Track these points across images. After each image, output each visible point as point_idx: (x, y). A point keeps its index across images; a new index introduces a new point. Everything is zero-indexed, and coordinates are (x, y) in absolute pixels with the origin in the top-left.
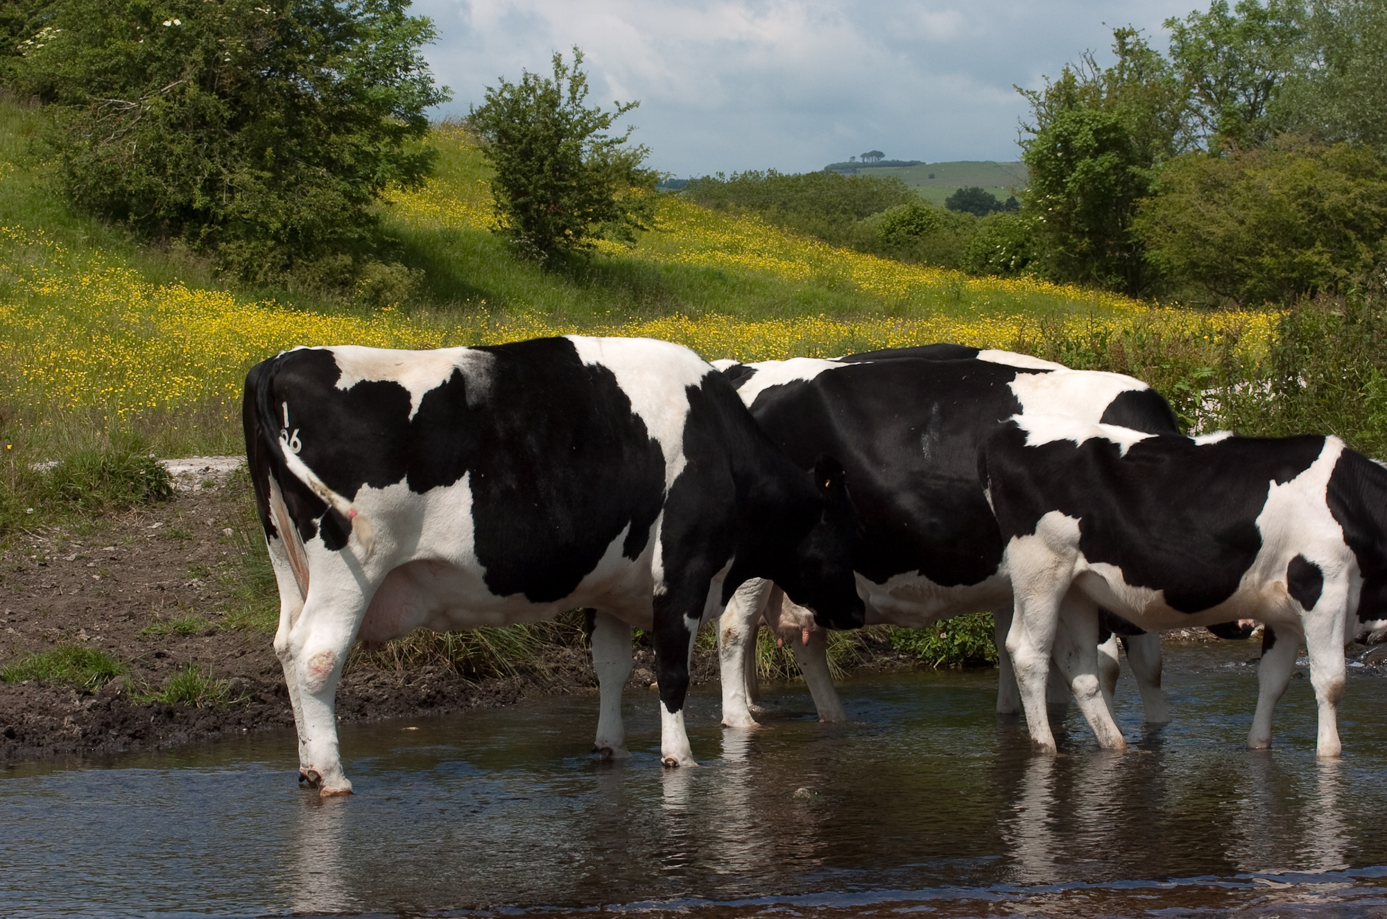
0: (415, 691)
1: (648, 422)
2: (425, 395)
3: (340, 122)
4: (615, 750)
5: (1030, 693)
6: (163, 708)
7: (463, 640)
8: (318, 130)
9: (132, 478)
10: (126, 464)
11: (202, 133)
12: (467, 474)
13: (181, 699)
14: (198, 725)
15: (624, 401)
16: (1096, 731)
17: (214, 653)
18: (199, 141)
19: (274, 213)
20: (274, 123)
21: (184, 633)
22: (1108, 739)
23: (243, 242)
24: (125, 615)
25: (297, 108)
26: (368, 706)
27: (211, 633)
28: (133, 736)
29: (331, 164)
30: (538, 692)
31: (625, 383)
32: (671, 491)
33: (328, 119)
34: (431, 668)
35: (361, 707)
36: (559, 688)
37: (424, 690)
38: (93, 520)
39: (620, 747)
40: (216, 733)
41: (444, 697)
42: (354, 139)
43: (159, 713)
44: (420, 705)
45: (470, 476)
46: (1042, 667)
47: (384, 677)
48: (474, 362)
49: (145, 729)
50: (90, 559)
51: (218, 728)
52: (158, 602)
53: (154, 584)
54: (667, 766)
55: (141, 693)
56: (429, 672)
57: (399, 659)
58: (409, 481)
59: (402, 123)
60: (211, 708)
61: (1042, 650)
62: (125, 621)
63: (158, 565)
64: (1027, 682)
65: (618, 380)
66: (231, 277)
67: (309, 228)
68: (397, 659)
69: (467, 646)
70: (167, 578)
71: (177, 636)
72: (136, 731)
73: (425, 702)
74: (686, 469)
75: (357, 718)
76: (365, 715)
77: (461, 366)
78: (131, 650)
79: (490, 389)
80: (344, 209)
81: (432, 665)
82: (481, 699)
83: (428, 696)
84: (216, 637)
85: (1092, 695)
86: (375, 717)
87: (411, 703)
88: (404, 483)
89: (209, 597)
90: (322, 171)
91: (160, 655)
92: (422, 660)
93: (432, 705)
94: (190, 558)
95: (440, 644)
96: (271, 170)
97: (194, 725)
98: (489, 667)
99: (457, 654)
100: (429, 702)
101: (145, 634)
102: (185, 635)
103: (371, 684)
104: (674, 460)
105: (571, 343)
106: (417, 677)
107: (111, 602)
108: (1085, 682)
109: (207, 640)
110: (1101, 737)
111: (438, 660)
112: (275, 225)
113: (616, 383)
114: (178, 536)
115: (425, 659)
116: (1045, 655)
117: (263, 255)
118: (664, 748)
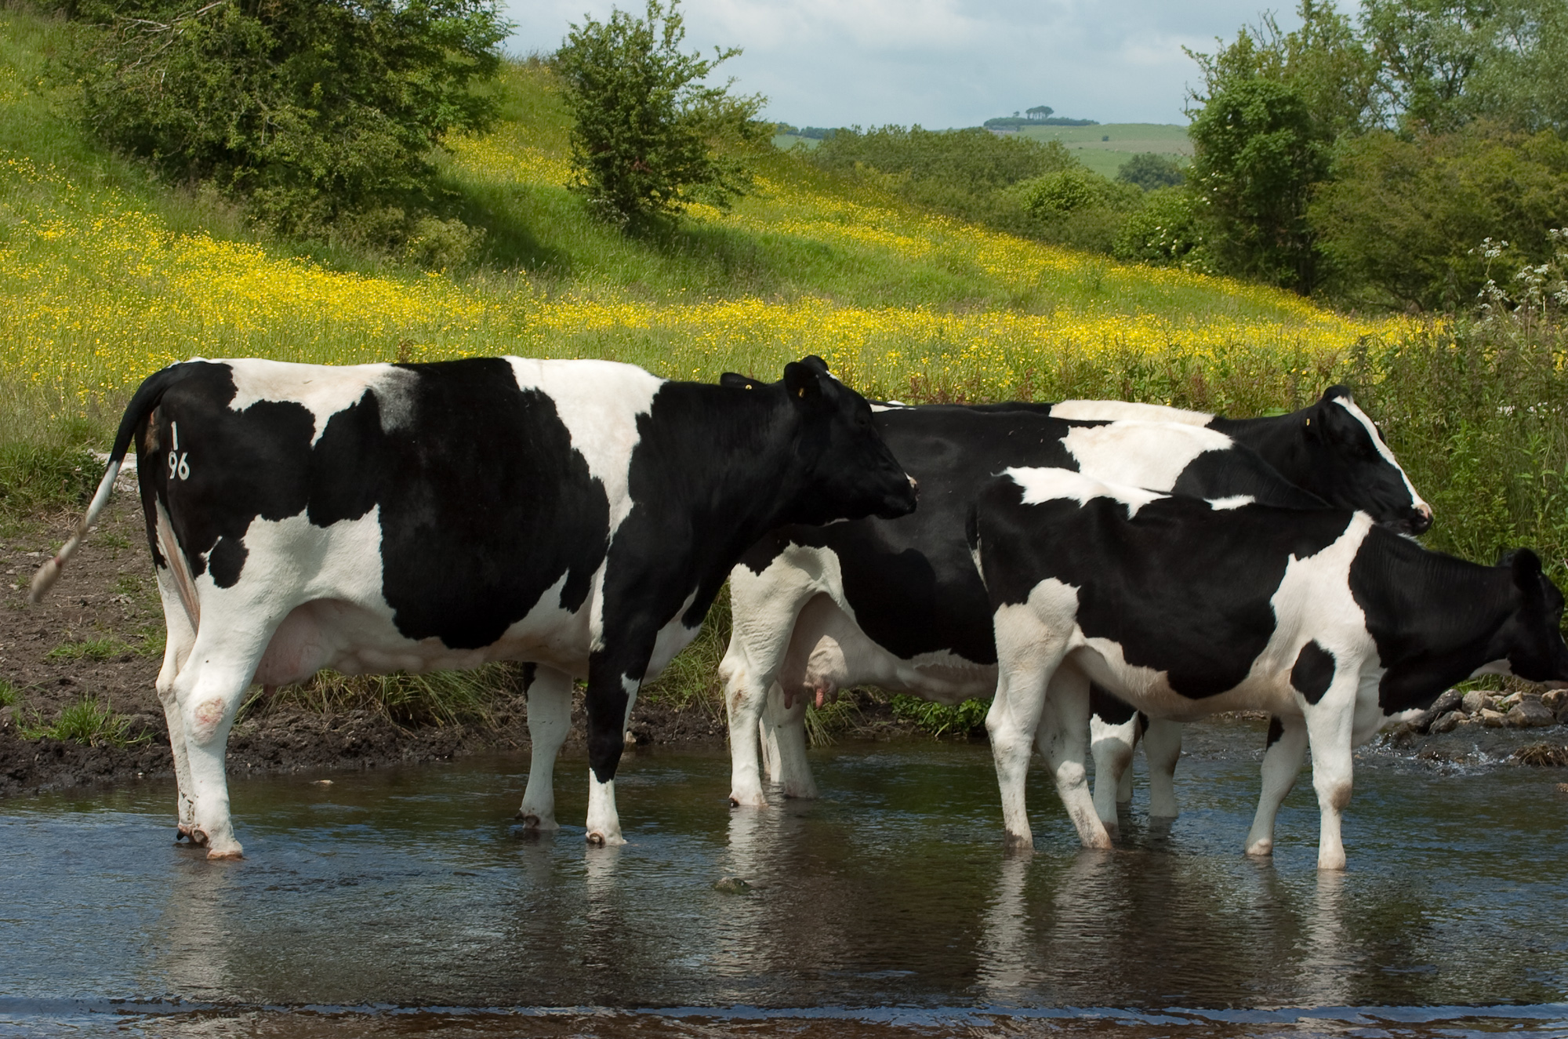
0: (341, 736)
1: (590, 458)
2: (331, 418)
3: (398, 57)
4: (542, 819)
5: (1007, 778)
6: (52, 745)
7: (401, 683)
8: (373, 64)
9: (67, 475)
10: (60, 459)
11: (241, 63)
12: (377, 507)
13: (73, 736)
14: (88, 766)
15: (562, 434)
16: (1078, 825)
17: (126, 682)
18: (237, 71)
19: (319, 158)
20: (325, 55)
21: (97, 658)
22: (1090, 835)
23: (281, 189)
24: (36, 633)
25: (353, 40)
26: (283, 752)
27: (127, 659)
28: (13, 776)
29: (387, 104)
30: (480, 745)
31: (566, 413)
32: (616, 536)
33: (388, 52)
34: (361, 712)
35: (276, 754)
36: (506, 740)
37: (349, 739)
38: (20, 520)
39: (548, 817)
40: (106, 778)
41: (370, 746)
42: (413, 77)
43: (46, 750)
44: (342, 754)
45: (381, 510)
46: (1024, 750)
47: (309, 720)
48: (394, 382)
49: (28, 768)
50: (9, 565)
51: (109, 771)
52: (76, 620)
53: (77, 598)
54: (591, 842)
55: (31, 727)
56: (359, 717)
57: (328, 700)
58: (309, 514)
59: (470, 61)
60: (105, 747)
61: (1025, 731)
62: (35, 639)
63: (86, 575)
64: (1006, 766)
65: (558, 409)
66: (264, 228)
67: (358, 176)
68: (325, 700)
69: (405, 689)
70: (93, 592)
71: (88, 660)
72: (17, 771)
73: (348, 750)
74: (632, 512)
75: (269, 766)
76: (280, 762)
77: (376, 387)
78: (35, 675)
79: (411, 412)
80: (397, 156)
81: (364, 708)
82: (414, 750)
83: (353, 744)
84: (132, 664)
85: (1078, 785)
86: (290, 766)
87: (333, 751)
88: (304, 515)
89: (134, 616)
90: (376, 112)
91: (64, 682)
92: (353, 702)
93: (356, 755)
94: (122, 569)
95: (374, 685)
96: (318, 108)
97: (83, 766)
98: (428, 713)
99: (393, 697)
100: (353, 751)
101: (53, 657)
102: (97, 660)
103: (293, 727)
104: (619, 502)
105: (509, 365)
106: (345, 722)
107: (24, 617)
108: (1069, 770)
109: (121, 666)
110: (1083, 832)
111: (371, 703)
112: (319, 172)
113: (556, 413)
114: (112, 543)
115: (357, 701)
116: (1028, 738)
117: (303, 204)
118: (589, 822)
